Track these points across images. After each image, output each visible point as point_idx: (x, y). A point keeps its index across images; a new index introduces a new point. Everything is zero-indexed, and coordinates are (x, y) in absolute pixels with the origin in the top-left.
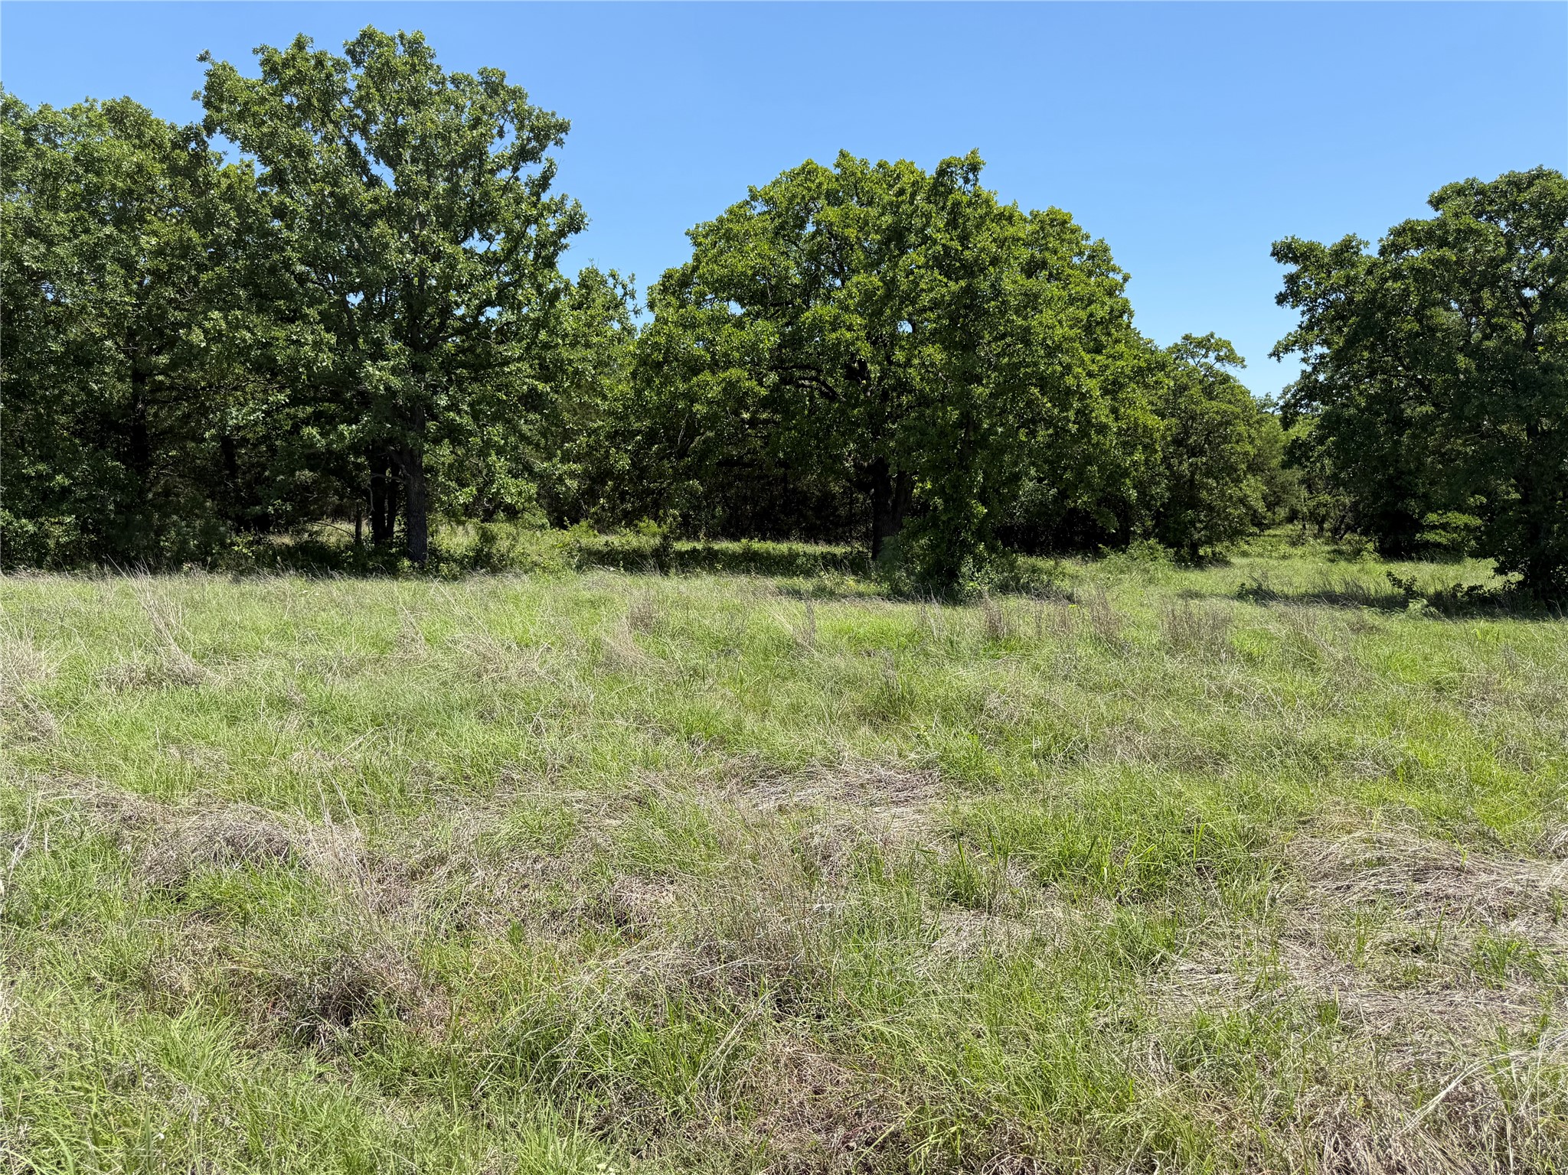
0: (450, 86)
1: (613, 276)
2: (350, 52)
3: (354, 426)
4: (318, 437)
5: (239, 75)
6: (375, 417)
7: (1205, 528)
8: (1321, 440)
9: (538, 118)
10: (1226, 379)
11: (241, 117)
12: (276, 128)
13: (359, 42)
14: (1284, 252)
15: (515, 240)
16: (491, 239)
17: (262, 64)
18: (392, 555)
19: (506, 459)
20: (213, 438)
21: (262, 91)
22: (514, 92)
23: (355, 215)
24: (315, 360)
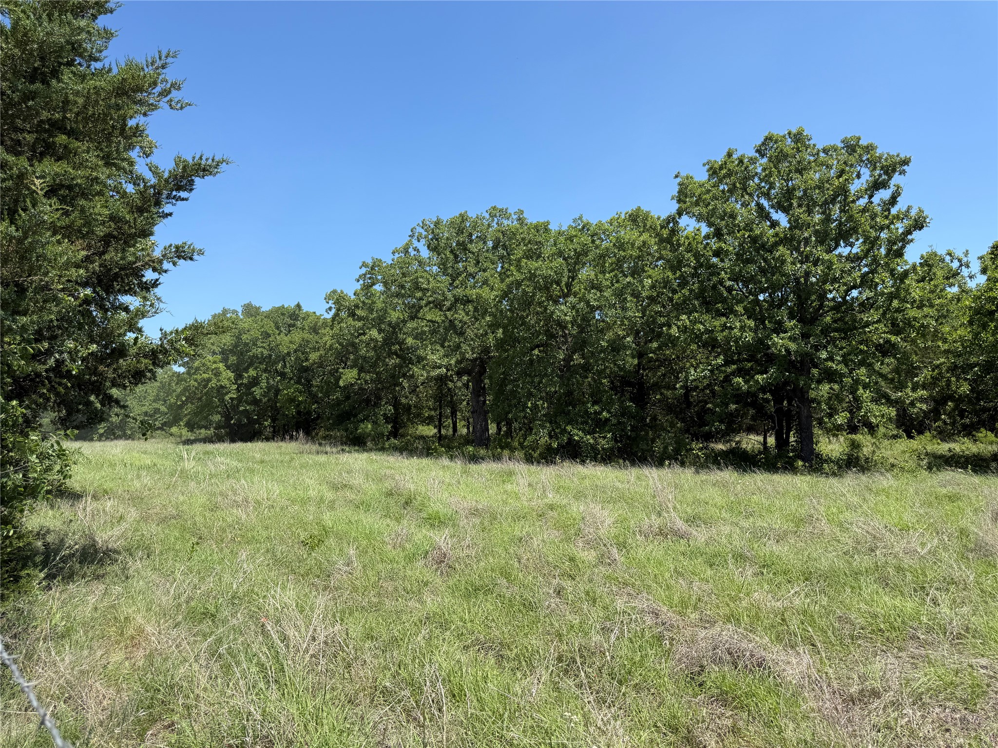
0: (822, 155)
1: (950, 254)
2: (758, 151)
3: (765, 376)
4: (743, 384)
5: (695, 179)
6: (778, 369)
9: (886, 160)
11: (697, 204)
12: (716, 205)
13: (763, 144)
15: (872, 243)
16: (852, 245)
17: (708, 171)
18: (791, 457)
19: (871, 392)
20: (681, 387)
21: (708, 186)
22: (868, 147)
23: (763, 246)
24: (741, 338)
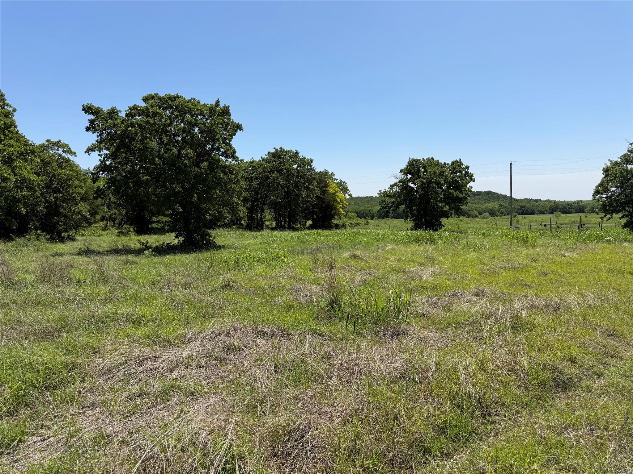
7: (64, 225)
8: (109, 188)
10: (68, 161)
14: (88, 109)
